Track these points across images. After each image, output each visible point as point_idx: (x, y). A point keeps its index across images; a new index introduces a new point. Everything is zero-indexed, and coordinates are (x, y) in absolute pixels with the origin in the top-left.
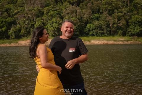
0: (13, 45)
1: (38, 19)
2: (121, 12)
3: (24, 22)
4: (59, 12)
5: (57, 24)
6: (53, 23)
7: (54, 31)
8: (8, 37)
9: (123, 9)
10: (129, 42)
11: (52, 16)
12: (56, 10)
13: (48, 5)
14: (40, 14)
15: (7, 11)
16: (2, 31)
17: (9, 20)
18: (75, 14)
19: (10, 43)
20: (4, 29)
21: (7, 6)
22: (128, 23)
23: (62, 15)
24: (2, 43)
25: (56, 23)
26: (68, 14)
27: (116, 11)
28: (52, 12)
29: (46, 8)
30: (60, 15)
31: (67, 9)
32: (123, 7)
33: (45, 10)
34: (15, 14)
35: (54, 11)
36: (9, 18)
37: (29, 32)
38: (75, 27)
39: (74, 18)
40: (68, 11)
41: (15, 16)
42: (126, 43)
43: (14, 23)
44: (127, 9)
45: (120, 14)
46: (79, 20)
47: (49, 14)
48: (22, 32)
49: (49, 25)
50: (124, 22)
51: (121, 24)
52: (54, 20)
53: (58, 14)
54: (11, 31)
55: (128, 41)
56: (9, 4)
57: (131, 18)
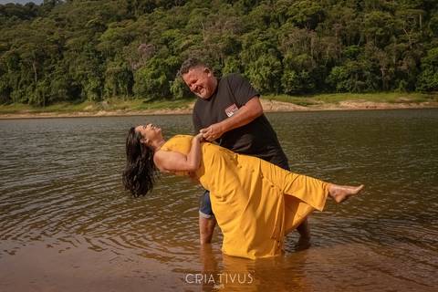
0: (178, 111)
1: (229, 57)
2: (404, 41)
4: (272, 42)
5: (268, 69)
6: (259, 65)
7: (263, 81)
8: (169, 96)
9: (408, 36)
10: (422, 105)
11: (258, 52)
12: (267, 39)
13: (248, 29)
14: (233, 48)
15: (166, 42)
16: (158, 83)
17: (171, 60)
18: (305, 47)
19: (173, 108)
20: (161, 80)
21: (168, 33)
22: (418, 64)
23: (279, 48)
25: (267, 65)
26: (291, 46)
27: (394, 38)
28: (258, 44)
29: (246, 36)
30: (275, 48)
31: (290, 35)
32: (408, 30)
33: (244, 39)
34: (183, 50)
35: (262, 40)
36: (172, 58)
38: (307, 73)
39: (304, 56)
40: (292, 41)
41: (184, 53)
42: (414, 106)
44: (417, 35)
45: (402, 44)
46: (315, 58)
47: (253, 47)
49: (251, 70)
50: (412, 62)
51: (404, 67)
52: (262, 59)
53: (270, 47)
54: (174, 86)
55: (418, 102)
56: (170, 28)
57: (425, 54)
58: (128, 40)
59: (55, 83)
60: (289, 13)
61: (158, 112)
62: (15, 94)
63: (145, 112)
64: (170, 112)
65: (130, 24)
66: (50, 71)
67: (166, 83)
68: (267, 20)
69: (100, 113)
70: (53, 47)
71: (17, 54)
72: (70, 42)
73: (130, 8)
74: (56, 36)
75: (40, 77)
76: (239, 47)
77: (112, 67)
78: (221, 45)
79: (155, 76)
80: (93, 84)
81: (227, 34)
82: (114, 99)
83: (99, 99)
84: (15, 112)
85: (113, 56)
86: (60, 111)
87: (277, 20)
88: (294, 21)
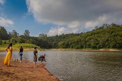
3: (102, 43)
6: (112, 43)
7: (113, 46)
11: (112, 41)
13: (111, 37)
14: (108, 40)
15: (96, 39)
17: (97, 42)
19: (97, 50)
20: (95, 45)
24: (95, 50)
28: (112, 40)
29: (110, 38)
30: (115, 40)
33: (110, 39)
37: (103, 46)
40: (119, 39)
43: (99, 43)
47: (111, 40)
48: (101, 46)
52: (113, 42)
54: (97, 46)
56: (97, 37)
58: (90, 39)
59: (79, 46)
60: (119, 34)
61: (94, 50)
62: (74, 47)
63: (92, 50)
64: (96, 51)
65: (91, 36)
66: (79, 44)
67: (96, 46)
68: (114, 36)
69: (85, 50)
70: (79, 40)
71: (74, 41)
72: (82, 39)
73: (92, 34)
74: (80, 39)
75: (77, 45)
76: (109, 40)
77: (88, 43)
78: (105, 40)
79: (94, 45)
80: (85, 46)
81: (107, 38)
82: (88, 48)
83: (85, 48)
84: (73, 50)
85: (88, 42)
86: (80, 50)
87: (116, 35)
88: (120, 36)
